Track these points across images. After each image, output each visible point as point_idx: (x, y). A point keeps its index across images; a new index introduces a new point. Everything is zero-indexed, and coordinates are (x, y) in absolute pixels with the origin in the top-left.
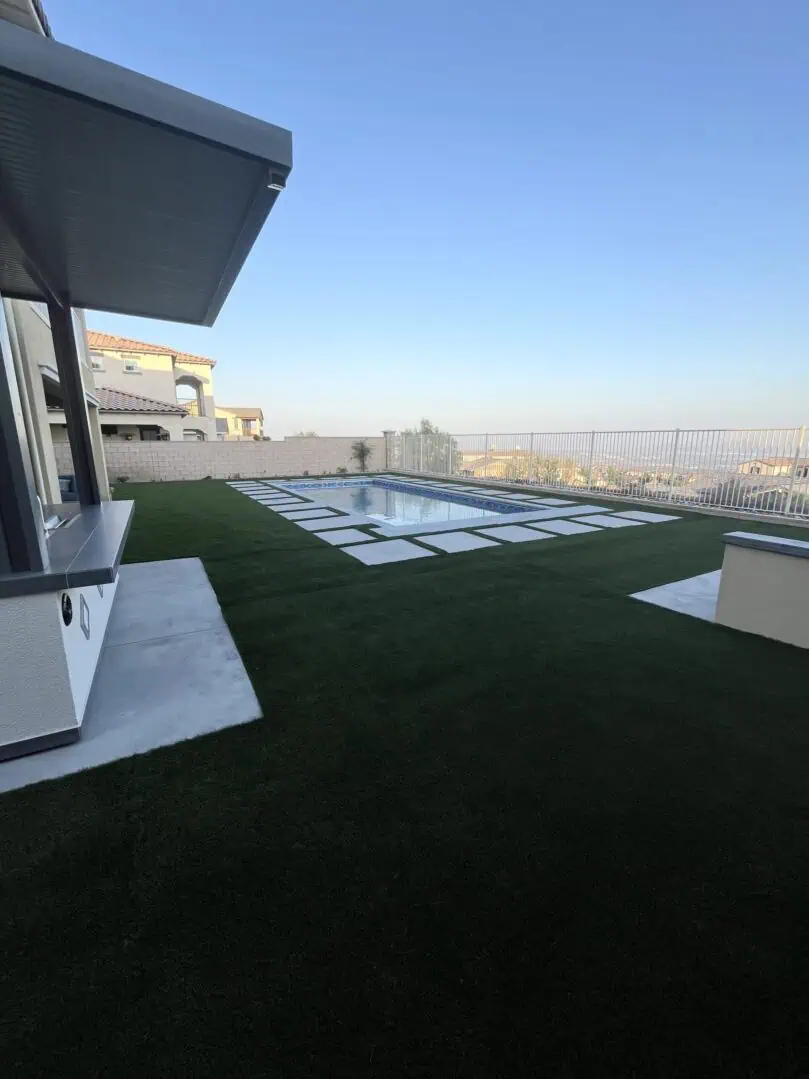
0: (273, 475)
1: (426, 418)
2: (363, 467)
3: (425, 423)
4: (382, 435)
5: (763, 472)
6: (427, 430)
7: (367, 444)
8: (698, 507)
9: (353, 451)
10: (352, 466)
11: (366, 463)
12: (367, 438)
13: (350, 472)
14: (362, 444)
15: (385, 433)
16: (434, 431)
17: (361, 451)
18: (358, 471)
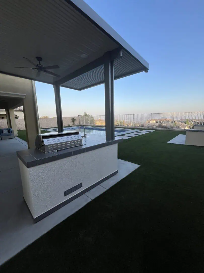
0: (51, 127)
1: (85, 112)
2: (74, 124)
3: (85, 113)
4: (78, 116)
5: (150, 122)
6: (86, 115)
7: (75, 118)
8: (157, 128)
9: (72, 120)
10: (71, 124)
11: (75, 123)
12: (75, 117)
13: (71, 125)
14: (74, 118)
15: (79, 116)
16: (88, 115)
17: (74, 120)
18: (72, 125)
